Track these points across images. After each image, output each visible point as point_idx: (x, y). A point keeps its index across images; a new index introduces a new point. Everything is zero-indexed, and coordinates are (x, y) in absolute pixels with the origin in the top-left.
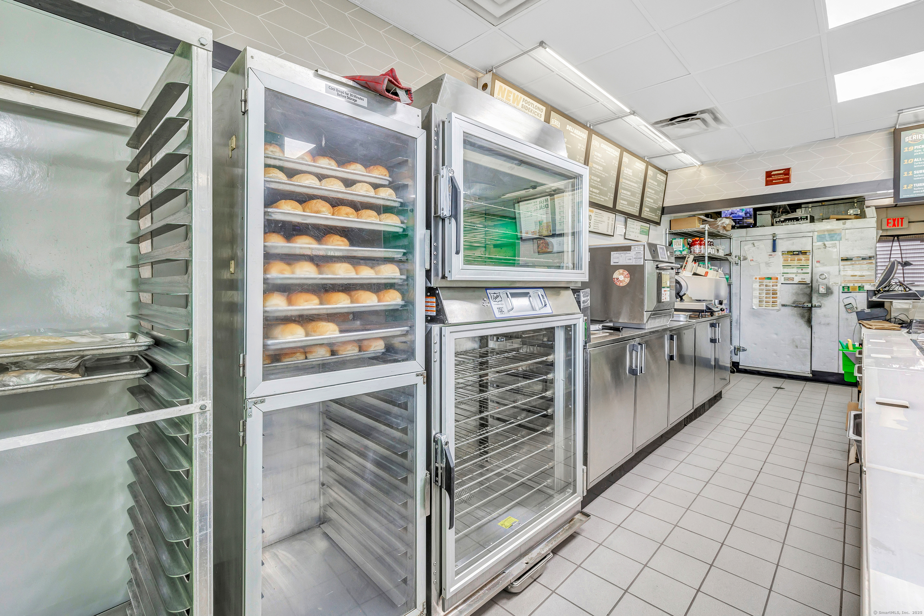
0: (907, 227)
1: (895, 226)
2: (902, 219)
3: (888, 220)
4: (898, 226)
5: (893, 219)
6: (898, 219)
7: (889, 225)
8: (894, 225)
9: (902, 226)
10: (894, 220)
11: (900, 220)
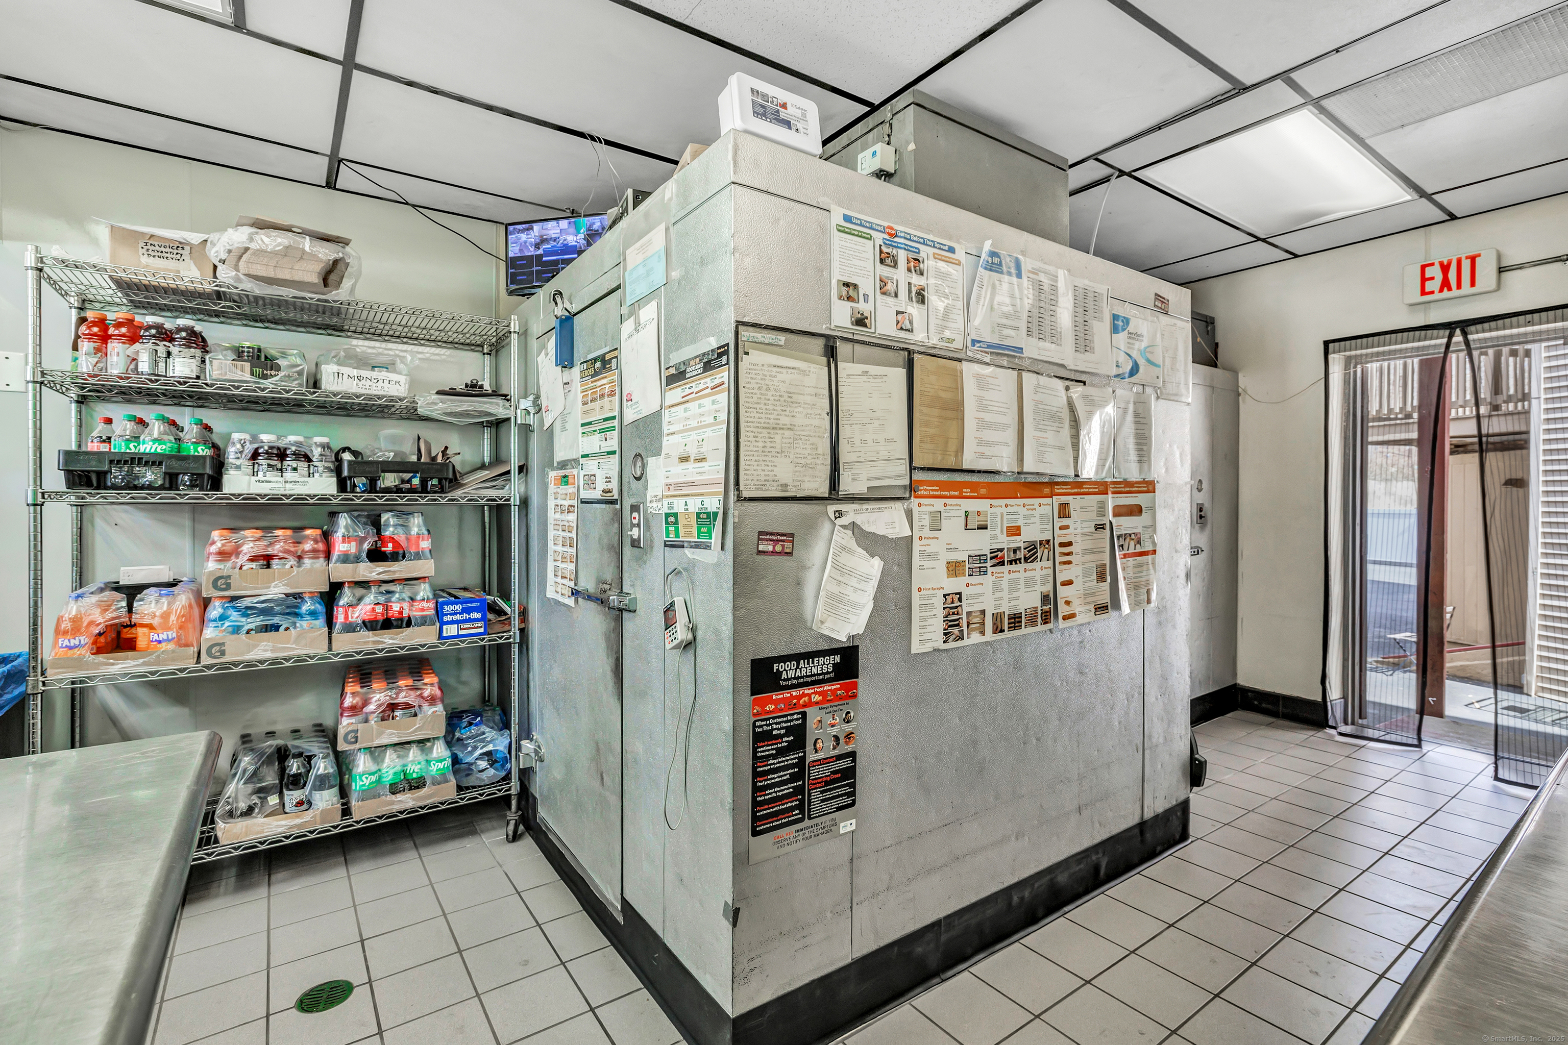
0: (1493, 285)
1: (1450, 289)
2: (1473, 259)
3: (1423, 268)
4: (1459, 286)
5: (1441, 264)
6: (1459, 262)
7: (1429, 286)
8: (1446, 284)
9: (1473, 284)
10: (1445, 268)
11: (1466, 266)
